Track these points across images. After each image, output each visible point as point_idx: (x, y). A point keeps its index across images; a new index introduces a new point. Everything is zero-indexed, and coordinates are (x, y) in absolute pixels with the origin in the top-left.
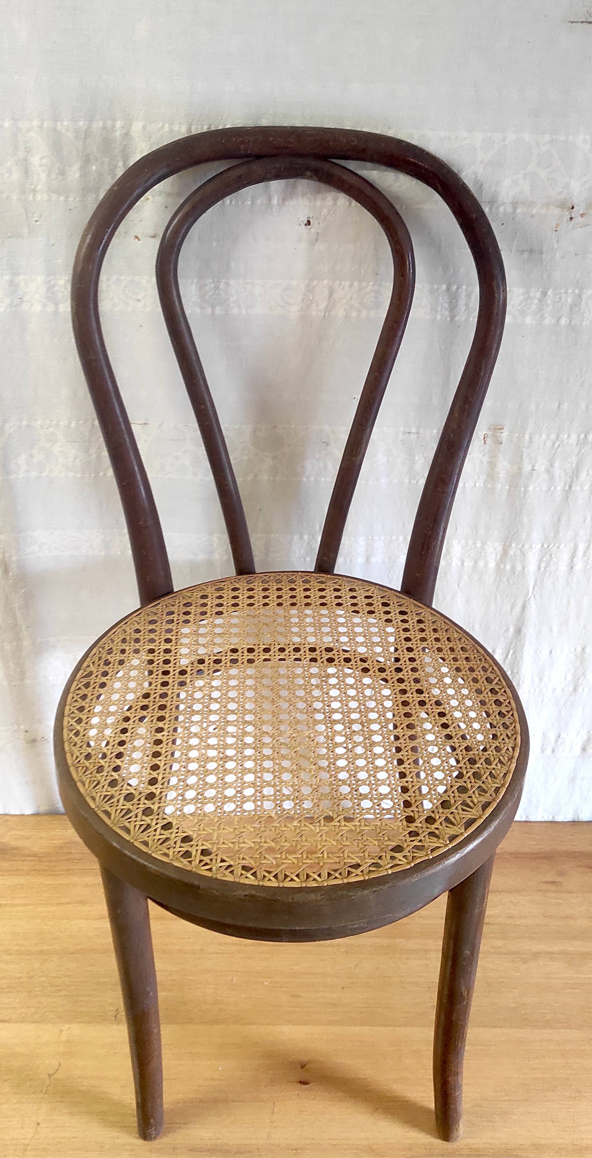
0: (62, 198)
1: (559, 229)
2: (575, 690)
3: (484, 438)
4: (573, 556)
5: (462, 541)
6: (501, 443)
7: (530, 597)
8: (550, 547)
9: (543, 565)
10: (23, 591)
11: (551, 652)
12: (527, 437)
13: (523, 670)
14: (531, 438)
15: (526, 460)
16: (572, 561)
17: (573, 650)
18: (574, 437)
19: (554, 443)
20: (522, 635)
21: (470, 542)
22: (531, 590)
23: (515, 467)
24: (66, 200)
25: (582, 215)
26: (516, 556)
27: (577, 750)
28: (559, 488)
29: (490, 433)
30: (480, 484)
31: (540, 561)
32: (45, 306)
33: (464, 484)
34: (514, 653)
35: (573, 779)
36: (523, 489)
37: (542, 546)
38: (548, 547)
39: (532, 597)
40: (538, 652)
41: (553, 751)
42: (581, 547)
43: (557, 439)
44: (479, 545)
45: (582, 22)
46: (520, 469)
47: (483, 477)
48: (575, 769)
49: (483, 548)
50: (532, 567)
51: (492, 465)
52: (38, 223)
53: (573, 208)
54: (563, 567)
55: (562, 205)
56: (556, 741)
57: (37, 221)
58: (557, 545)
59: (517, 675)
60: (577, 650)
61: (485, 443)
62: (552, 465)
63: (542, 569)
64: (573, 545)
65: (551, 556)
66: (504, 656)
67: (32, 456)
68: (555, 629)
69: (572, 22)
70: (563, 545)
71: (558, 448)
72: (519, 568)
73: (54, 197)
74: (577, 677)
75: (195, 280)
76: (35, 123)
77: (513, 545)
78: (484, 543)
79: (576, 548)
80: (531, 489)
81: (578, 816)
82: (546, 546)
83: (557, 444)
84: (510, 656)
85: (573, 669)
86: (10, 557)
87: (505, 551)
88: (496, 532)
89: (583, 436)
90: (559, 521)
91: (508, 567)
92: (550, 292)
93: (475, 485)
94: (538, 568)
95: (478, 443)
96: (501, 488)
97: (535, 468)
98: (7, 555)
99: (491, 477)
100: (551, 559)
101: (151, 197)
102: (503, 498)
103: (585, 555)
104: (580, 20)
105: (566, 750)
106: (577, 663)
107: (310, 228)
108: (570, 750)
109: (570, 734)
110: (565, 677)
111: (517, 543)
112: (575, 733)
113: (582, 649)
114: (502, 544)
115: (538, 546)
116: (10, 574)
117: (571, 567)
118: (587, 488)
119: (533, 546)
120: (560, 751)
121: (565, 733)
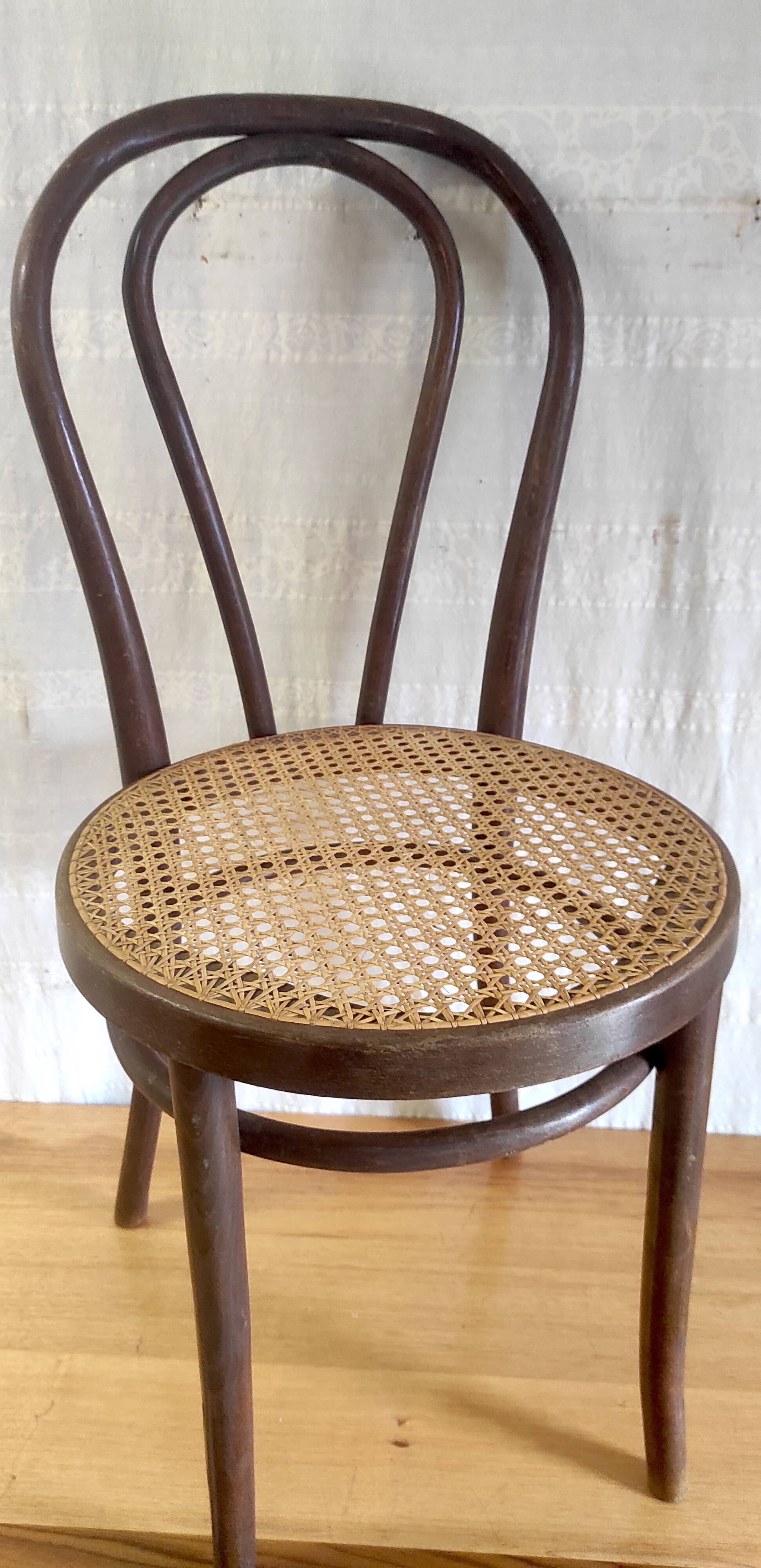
0: (112, 205)
1: (741, 233)
3: (654, 537)
6: (677, 542)
7: (726, 773)
8: (749, 698)
9: (741, 725)
10: (49, 756)
12: (711, 531)
14: (716, 533)
15: (711, 567)
19: (748, 541)
21: (641, 692)
22: (725, 762)
23: (697, 577)
24: (117, 208)
26: (702, 709)
28: (757, 608)
29: (661, 529)
30: (651, 604)
31: (736, 719)
32: (87, 349)
33: (630, 604)
36: (708, 609)
37: (739, 695)
38: (746, 697)
39: (728, 773)
43: (752, 535)
44: (652, 695)
46: (703, 579)
47: (654, 594)
49: (657, 699)
50: (725, 728)
52: (83, 238)
53: (758, 203)
55: (743, 199)
57: (81, 235)
61: (655, 543)
62: (747, 575)
63: (740, 730)
65: (750, 710)
67: (65, 561)
71: (753, 548)
72: (707, 728)
73: (103, 202)
76: (83, 106)
77: (698, 694)
78: (659, 694)
80: (719, 608)
82: (743, 695)
83: (752, 542)
86: (33, 704)
87: (688, 704)
88: (675, 676)
91: (693, 727)
92: (734, 322)
93: (644, 606)
94: (735, 729)
95: (647, 543)
96: (680, 610)
97: (726, 577)
98: (29, 703)
99: (666, 591)
100: (751, 715)
101: (222, 203)
102: (683, 623)
107: (420, 243)
111: (703, 692)
114: (684, 693)
115: (734, 696)
116: (33, 731)
119: (726, 695)
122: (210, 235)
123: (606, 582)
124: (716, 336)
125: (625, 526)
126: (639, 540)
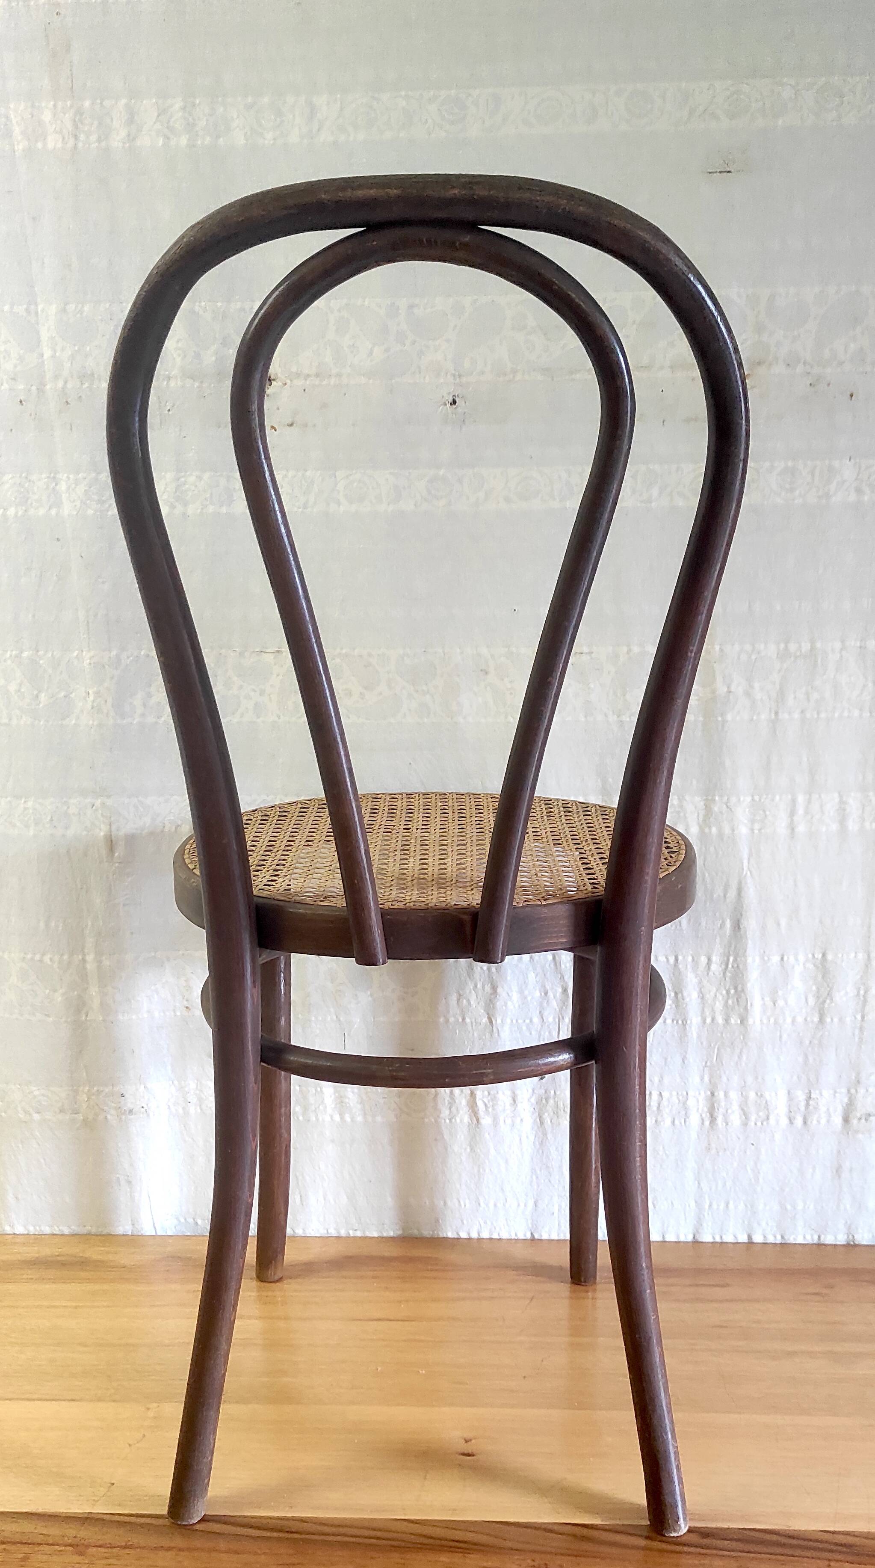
0: (196, 384)
2: (821, 1020)
4: (792, 813)
7: (746, 873)
8: (762, 800)
9: (757, 826)
10: (130, 879)
11: (782, 959)
12: (717, 648)
13: (749, 985)
14: (721, 650)
15: (719, 681)
16: (792, 820)
17: (810, 956)
18: (772, 647)
19: (750, 656)
20: (742, 930)
22: (745, 862)
26: (721, 812)
27: (838, 1120)
28: (763, 717)
31: (753, 821)
34: (735, 960)
35: (838, 1170)
36: (720, 719)
37: (753, 800)
38: (760, 800)
39: (749, 873)
40: (766, 958)
41: (805, 1123)
42: (801, 799)
43: (753, 651)
45: (720, 172)
46: (713, 692)
48: (839, 1152)
49: (681, 805)
50: (743, 830)
52: (170, 413)
56: (807, 1105)
57: (169, 410)
58: (770, 796)
59: (743, 995)
60: (816, 956)
62: (752, 687)
63: (756, 831)
64: (790, 797)
65: (764, 811)
66: (723, 967)
67: (149, 695)
68: (783, 922)
69: (710, 173)
70: (777, 797)
71: (755, 662)
72: (727, 831)
73: (189, 382)
74: (821, 1000)
77: (717, 798)
78: (681, 799)
79: (794, 801)
80: (729, 717)
81: (853, 1237)
82: (756, 798)
83: (754, 657)
84: (730, 966)
85: (814, 988)
86: (118, 829)
87: (708, 809)
88: (694, 782)
89: (782, 646)
90: (769, 763)
91: (714, 830)
94: (752, 830)
96: (695, 721)
97: (733, 689)
98: (114, 827)
100: (766, 816)
101: (288, 381)
102: (698, 733)
103: (807, 812)
104: (718, 171)
105: (823, 1121)
106: (820, 977)
107: (456, 408)
108: (828, 1121)
109: (825, 1093)
110: (806, 1000)
111: (721, 796)
112: (832, 1092)
113: (824, 955)
114: (705, 798)
115: (749, 799)
116: (116, 854)
117: (792, 828)
118: (796, 716)
119: (742, 799)
120: (815, 1122)
121: (817, 1092)
122: (278, 409)
123: (628, 697)
125: (642, 646)
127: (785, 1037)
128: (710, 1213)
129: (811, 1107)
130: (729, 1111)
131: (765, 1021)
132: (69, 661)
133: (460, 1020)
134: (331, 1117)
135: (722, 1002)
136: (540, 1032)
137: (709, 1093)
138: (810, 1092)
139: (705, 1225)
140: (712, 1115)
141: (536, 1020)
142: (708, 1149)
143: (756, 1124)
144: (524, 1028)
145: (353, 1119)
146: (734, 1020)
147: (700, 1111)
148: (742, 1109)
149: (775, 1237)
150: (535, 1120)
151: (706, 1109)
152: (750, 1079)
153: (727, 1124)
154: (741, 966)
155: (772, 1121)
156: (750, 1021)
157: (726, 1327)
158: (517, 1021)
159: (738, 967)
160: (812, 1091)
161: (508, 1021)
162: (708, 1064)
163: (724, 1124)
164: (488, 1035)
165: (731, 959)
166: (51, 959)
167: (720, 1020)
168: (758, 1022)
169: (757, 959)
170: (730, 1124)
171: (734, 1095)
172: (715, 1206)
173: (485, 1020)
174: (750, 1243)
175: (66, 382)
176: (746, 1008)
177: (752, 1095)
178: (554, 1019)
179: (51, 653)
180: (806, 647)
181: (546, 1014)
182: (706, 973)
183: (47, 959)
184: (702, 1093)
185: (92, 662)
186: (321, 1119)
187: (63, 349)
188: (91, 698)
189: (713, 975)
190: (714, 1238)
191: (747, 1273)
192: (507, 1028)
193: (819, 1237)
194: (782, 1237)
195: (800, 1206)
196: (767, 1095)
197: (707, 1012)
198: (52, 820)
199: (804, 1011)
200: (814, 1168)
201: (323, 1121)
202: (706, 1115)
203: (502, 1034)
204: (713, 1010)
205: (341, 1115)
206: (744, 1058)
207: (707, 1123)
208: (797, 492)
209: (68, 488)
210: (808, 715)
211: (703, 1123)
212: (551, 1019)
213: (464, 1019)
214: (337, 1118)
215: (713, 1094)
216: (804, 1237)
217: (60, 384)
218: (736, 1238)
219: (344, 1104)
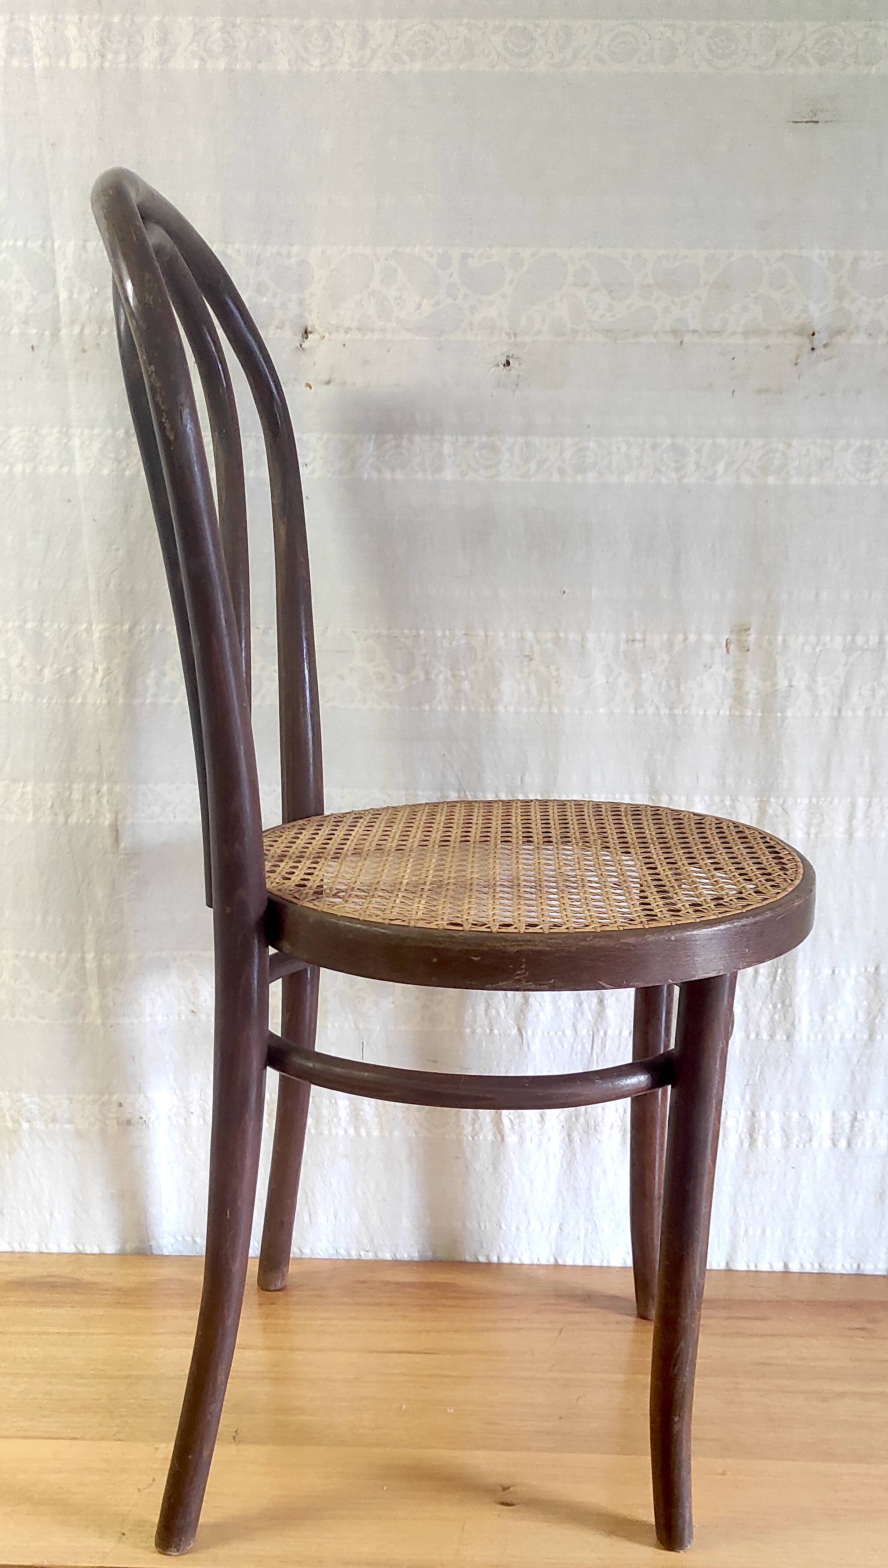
1: (799, 361)
2: (871, 1037)
3: (727, 646)
4: (851, 817)
5: (706, 798)
6: (748, 650)
8: (820, 803)
9: (813, 831)
10: (136, 872)
11: (833, 972)
12: (780, 638)
13: (797, 999)
14: (784, 641)
15: (780, 674)
16: (851, 825)
17: (863, 969)
18: (839, 639)
19: (814, 649)
21: (717, 799)
23: (768, 683)
25: (825, 346)
26: (776, 815)
27: (883, 1143)
28: (825, 714)
29: (733, 637)
30: (725, 712)
31: (809, 825)
33: (705, 711)
34: (784, 971)
35: (883, 1196)
36: (779, 715)
37: (810, 801)
38: (818, 802)
40: (816, 971)
41: (849, 1144)
42: (861, 802)
43: (818, 643)
44: (728, 803)
45: (807, 122)
46: (774, 685)
47: (728, 702)
48: (883, 1176)
49: (733, 806)
50: (799, 834)
51: (739, 683)
53: (813, 334)
54: (839, 832)
55: (800, 331)
56: (852, 1126)
58: (829, 799)
59: (790, 1009)
60: (869, 969)
61: (728, 652)
62: (814, 681)
63: (812, 836)
64: (849, 800)
65: (822, 815)
66: (771, 979)
67: (163, 674)
68: (836, 932)
69: (797, 122)
70: (836, 801)
71: (819, 655)
74: (871, 1017)
75: (374, 436)
77: (772, 800)
78: (734, 800)
79: (853, 805)
80: (789, 713)
82: (814, 800)
83: (818, 649)
84: (778, 979)
85: (865, 1003)
86: (125, 818)
87: (762, 811)
88: (749, 782)
89: (849, 638)
90: (829, 763)
92: (794, 442)
93: (718, 713)
94: (808, 834)
95: (721, 651)
96: (753, 717)
97: (794, 683)
98: (120, 816)
99: (739, 700)
100: (823, 821)
101: (327, 335)
102: (756, 730)
103: (866, 816)
104: (805, 120)
105: (869, 1144)
106: (872, 991)
107: (509, 370)
108: (874, 1143)
109: (871, 1114)
110: (856, 1014)
111: (777, 797)
112: (878, 1113)
113: (877, 969)
114: (758, 799)
115: (806, 801)
116: (122, 845)
117: (850, 834)
118: (860, 713)
119: (799, 800)
120: (859, 1145)
121: (864, 1113)
122: (315, 364)
123: (682, 688)
124: (779, 455)
125: (699, 634)
126: (712, 649)
127: (832, 1054)
128: (745, 1240)
129: (856, 1129)
130: (771, 1133)
131: (812, 1038)
132: (76, 634)
133: (488, 1031)
134: (346, 1130)
135: (768, 1018)
136: (572, 1045)
137: (749, 1113)
138: (856, 1113)
139: (739, 1252)
140: (751, 1136)
141: (569, 1032)
142: (746, 1173)
143: (797, 1146)
144: (556, 1041)
145: (368, 1133)
146: (780, 1036)
147: (739, 1132)
148: (784, 1131)
149: (813, 1266)
150: (564, 1139)
151: (745, 1130)
152: (793, 1099)
153: (767, 1146)
154: (790, 980)
155: (815, 1143)
156: (797, 1038)
157: (769, 1364)
158: (548, 1033)
159: (786, 980)
160: (858, 1112)
161: (540, 1033)
162: (751, 1082)
163: (764, 1146)
164: (517, 1048)
165: (780, 971)
166: (47, 957)
167: (765, 1036)
168: (805, 1039)
169: (807, 972)
170: (770, 1146)
171: (776, 1116)
172: (751, 1232)
173: (515, 1031)
174: (786, 1273)
175: (82, 329)
176: (793, 1025)
177: (795, 1115)
178: (588, 1031)
179: (57, 625)
180: (874, 640)
181: (579, 1026)
182: (752, 986)
183: (42, 956)
184: (743, 1113)
185: (102, 635)
186: (334, 1133)
187: (81, 291)
188: (100, 675)
189: (759, 988)
190: (748, 1266)
191: (782, 1305)
192: (537, 1040)
193: (859, 1266)
194: (820, 1266)
195: (840, 1233)
196: (811, 1116)
197: (752, 1027)
198: (52, 806)
199: (853, 1028)
200: (857, 1193)
201: (337, 1134)
202: (746, 1137)
203: (533, 1048)
204: (758, 1026)
205: (356, 1128)
206: (789, 1076)
207: (746, 1144)
208: (873, 474)
209: (82, 444)
210: (873, 713)
211: (742, 1145)
212: (585, 1032)
213: (491, 1030)
214: (352, 1131)
215: (753, 1114)
216: (843, 1266)
217: (77, 330)
218: (771, 1266)
219: (358, 1117)
